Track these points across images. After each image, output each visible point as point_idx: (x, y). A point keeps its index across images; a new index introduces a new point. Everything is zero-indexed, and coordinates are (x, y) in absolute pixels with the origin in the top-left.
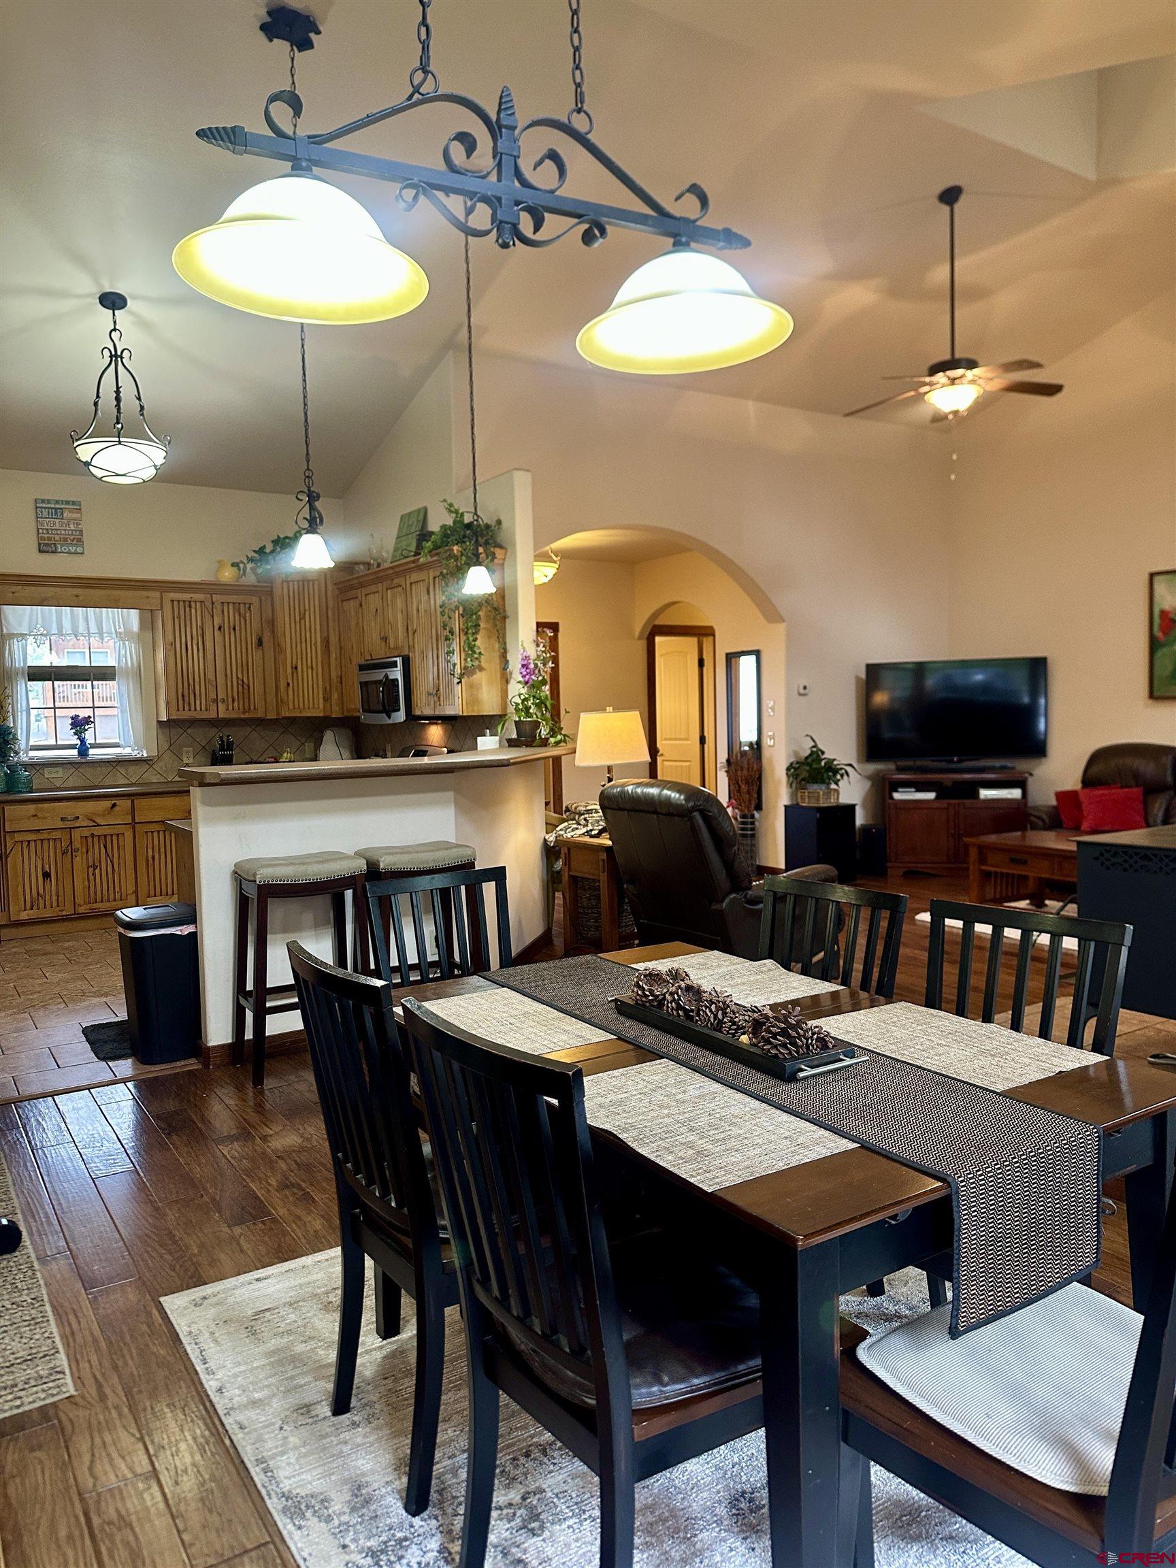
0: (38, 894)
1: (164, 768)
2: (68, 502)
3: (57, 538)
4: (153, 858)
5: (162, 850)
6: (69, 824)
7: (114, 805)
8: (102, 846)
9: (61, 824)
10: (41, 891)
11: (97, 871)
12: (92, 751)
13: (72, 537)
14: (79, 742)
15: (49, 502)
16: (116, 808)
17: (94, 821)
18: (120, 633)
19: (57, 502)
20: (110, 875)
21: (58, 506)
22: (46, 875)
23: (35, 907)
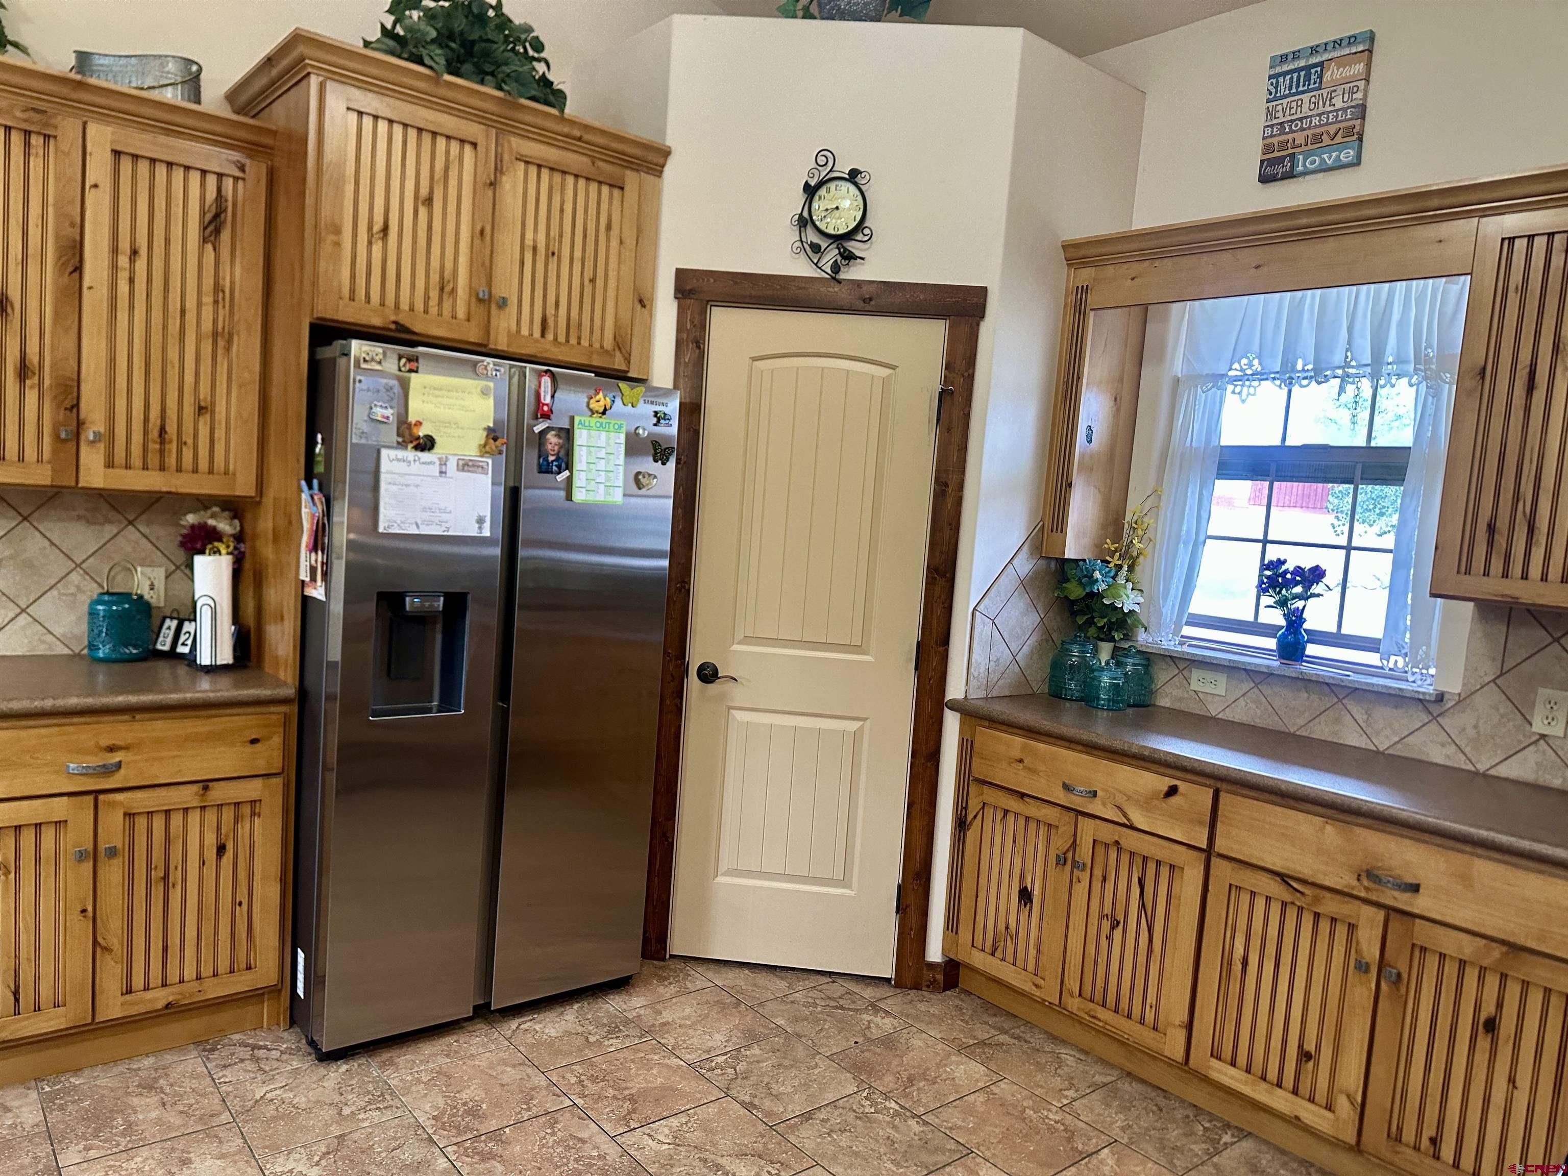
0: (1007, 928)
1: (1471, 733)
2: (1338, 43)
3: (1300, 138)
4: (1245, 962)
5: (1271, 950)
6: (1076, 802)
7: (1172, 791)
8: (1135, 880)
9: (1060, 796)
10: (1012, 925)
11: (1118, 933)
12: (1312, 650)
13: (1332, 129)
14: (1283, 623)
15: (1296, 55)
16: (1174, 800)
17: (1125, 815)
18: (1428, 361)
19: (1314, 50)
20: (1142, 959)
21: (1314, 60)
22: (1025, 896)
23: (999, 953)
